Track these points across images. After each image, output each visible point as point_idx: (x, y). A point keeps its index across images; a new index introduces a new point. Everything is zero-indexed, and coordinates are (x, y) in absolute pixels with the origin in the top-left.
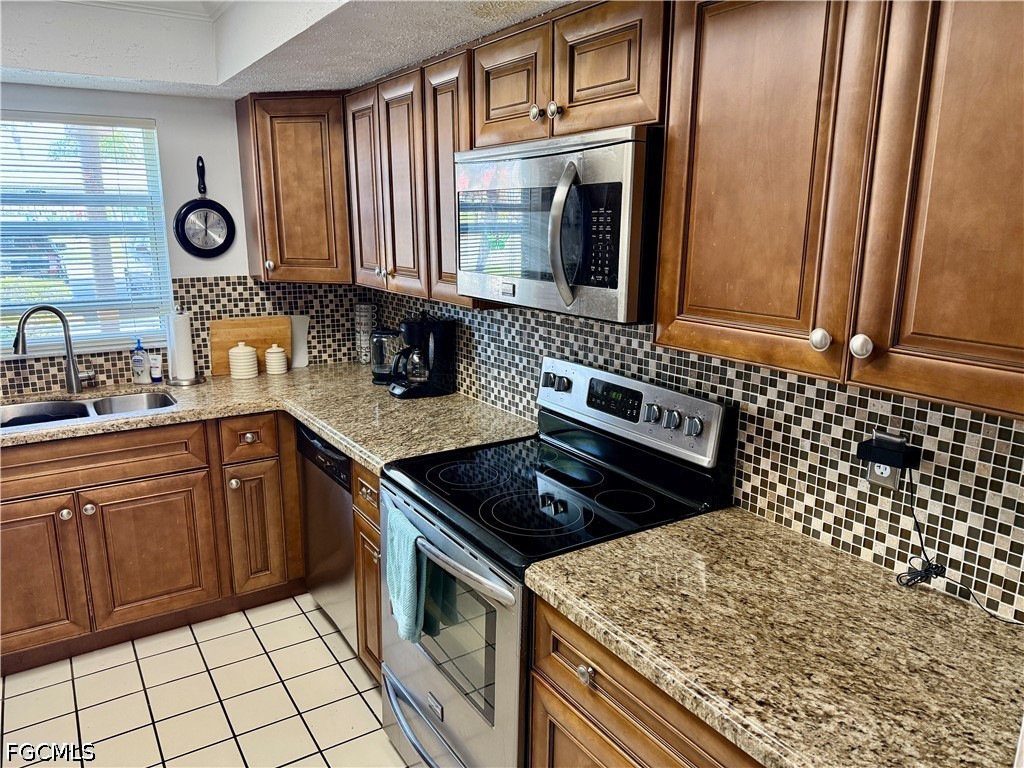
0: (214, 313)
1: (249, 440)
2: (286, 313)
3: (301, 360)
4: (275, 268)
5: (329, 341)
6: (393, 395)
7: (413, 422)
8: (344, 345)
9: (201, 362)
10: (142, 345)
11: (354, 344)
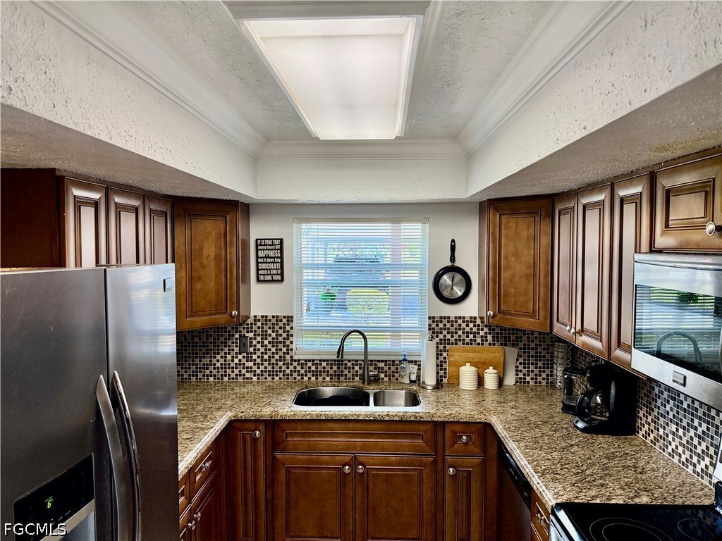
0: (452, 340)
1: (464, 441)
2: (501, 345)
3: (510, 380)
4: (494, 316)
5: (532, 367)
6: (577, 427)
7: (589, 461)
8: (544, 372)
9: (442, 373)
10: (407, 358)
11: (552, 372)
